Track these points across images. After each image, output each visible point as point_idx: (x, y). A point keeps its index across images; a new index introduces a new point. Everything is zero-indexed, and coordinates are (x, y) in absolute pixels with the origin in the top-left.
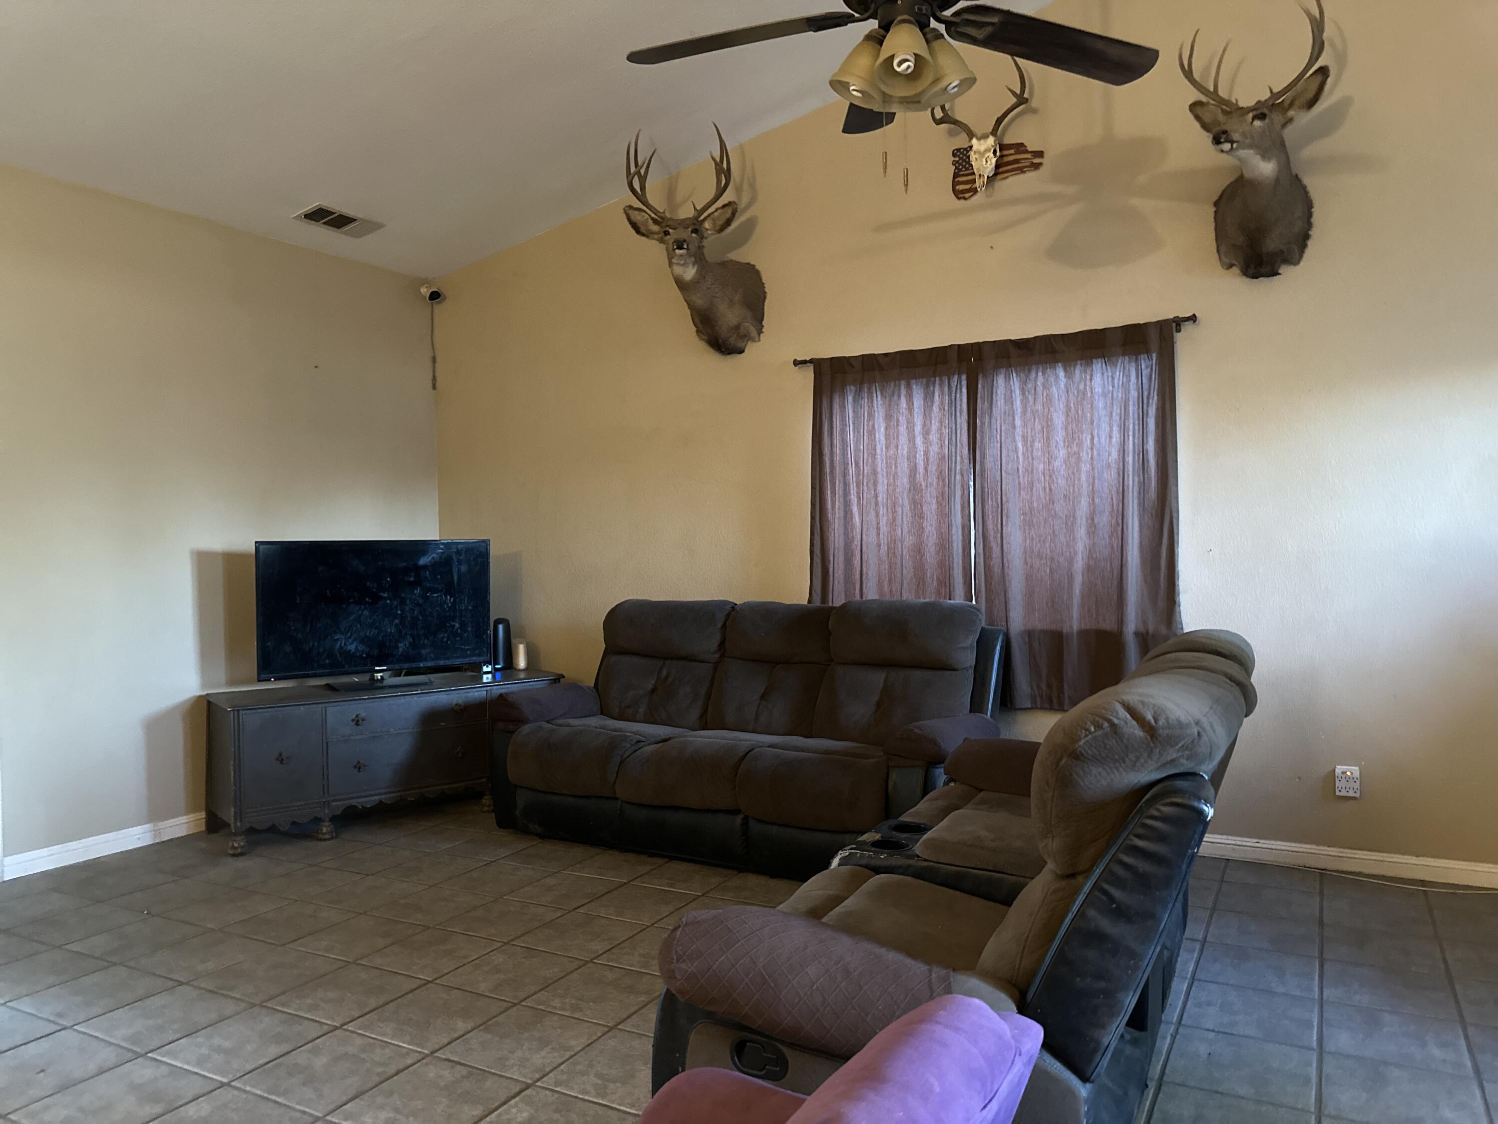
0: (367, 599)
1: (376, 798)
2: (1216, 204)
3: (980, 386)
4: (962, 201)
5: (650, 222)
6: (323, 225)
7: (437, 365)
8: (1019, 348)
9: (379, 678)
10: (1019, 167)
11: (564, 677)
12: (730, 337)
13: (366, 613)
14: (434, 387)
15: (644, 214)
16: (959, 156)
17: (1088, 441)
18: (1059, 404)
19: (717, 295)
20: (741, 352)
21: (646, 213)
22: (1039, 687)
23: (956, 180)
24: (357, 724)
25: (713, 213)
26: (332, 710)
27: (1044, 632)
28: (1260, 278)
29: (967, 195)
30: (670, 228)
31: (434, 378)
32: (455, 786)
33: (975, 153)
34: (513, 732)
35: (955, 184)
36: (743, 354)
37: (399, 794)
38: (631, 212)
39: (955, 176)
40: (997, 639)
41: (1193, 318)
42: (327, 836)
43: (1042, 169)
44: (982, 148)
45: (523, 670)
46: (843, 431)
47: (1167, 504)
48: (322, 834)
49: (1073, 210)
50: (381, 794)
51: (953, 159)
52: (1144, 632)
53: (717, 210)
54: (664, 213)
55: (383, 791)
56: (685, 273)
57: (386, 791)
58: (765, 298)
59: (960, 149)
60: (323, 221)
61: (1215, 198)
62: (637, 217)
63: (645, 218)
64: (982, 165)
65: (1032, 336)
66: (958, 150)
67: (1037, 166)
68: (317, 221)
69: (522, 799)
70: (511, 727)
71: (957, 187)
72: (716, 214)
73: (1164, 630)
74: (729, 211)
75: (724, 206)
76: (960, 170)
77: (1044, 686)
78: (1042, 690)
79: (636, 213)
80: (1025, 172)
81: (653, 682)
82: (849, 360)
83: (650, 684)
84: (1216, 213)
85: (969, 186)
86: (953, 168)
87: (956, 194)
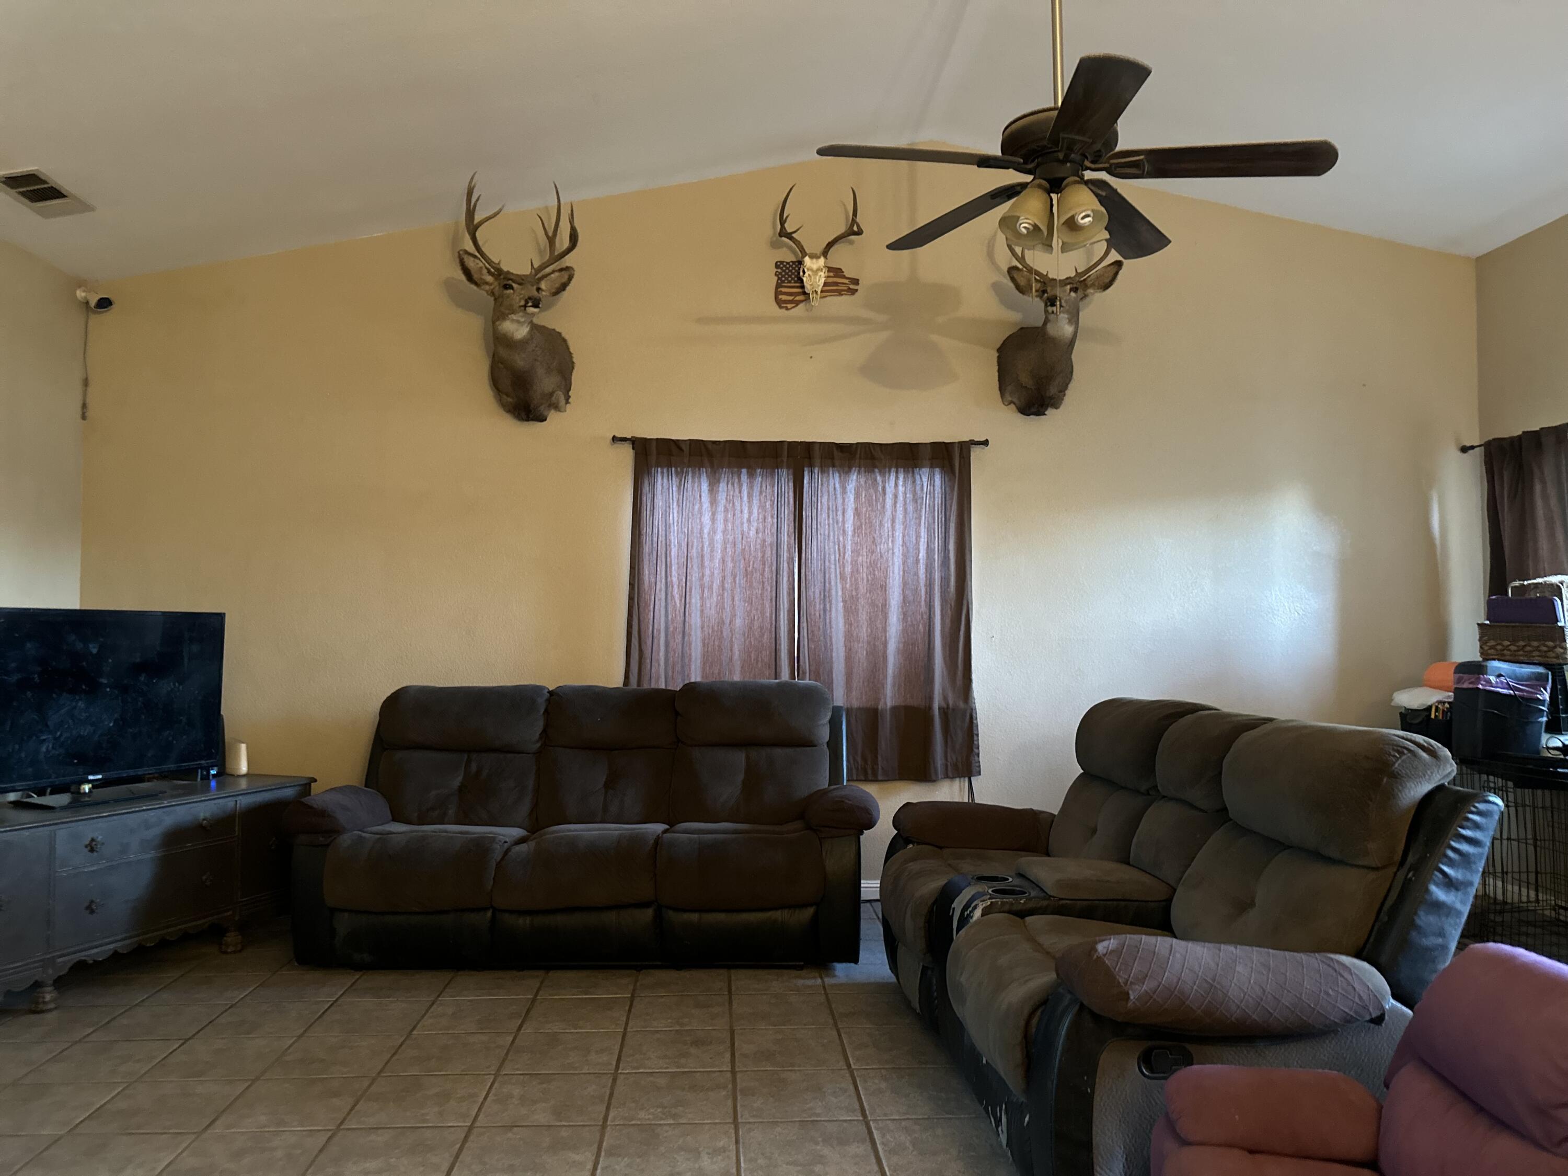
0: (84, 687)
1: (112, 946)
2: (999, 350)
3: (806, 482)
4: (784, 310)
5: (485, 271)
6: (17, 195)
7: (89, 389)
8: (842, 452)
9: (87, 791)
10: (837, 290)
11: (315, 781)
12: (542, 404)
13: (81, 704)
14: (84, 417)
15: (478, 261)
16: (781, 268)
17: (900, 539)
18: (877, 504)
19: (539, 359)
20: (542, 419)
21: (482, 262)
22: (854, 759)
23: (779, 290)
24: (92, 850)
25: (549, 274)
26: (62, 833)
27: (859, 709)
28: (1032, 416)
29: (789, 306)
30: (514, 282)
31: (84, 406)
32: (199, 922)
33: (808, 269)
34: (328, 845)
35: (777, 294)
36: (545, 423)
37: (136, 939)
38: (466, 258)
39: (778, 286)
40: (842, 716)
41: (986, 443)
42: (52, 1006)
43: (857, 294)
44: (815, 267)
45: (244, 776)
46: (666, 514)
47: (965, 596)
48: (44, 1003)
49: (884, 335)
50: (116, 941)
51: (776, 270)
52: (945, 706)
53: (553, 272)
54: (499, 264)
55: (119, 937)
56: (517, 330)
57: (123, 936)
58: (573, 368)
59: (784, 262)
60: (21, 190)
61: (998, 345)
62: (471, 263)
63: (479, 266)
64: (816, 282)
65: (855, 442)
66: (782, 262)
67: (853, 292)
68: (12, 188)
69: (343, 924)
70: (321, 839)
71: (780, 297)
72: (552, 275)
73: (962, 705)
74: (565, 276)
75: (561, 270)
76: (783, 282)
77: (859, 759)
78: (858, 763)
79: (472, 259)
80: (842, 295)
81: (460, 778)
82: (676, 443)
83: (457, 781)
84: (999, 357)
85: (791, 298)
86: (776, 278)
87: (779, 303)
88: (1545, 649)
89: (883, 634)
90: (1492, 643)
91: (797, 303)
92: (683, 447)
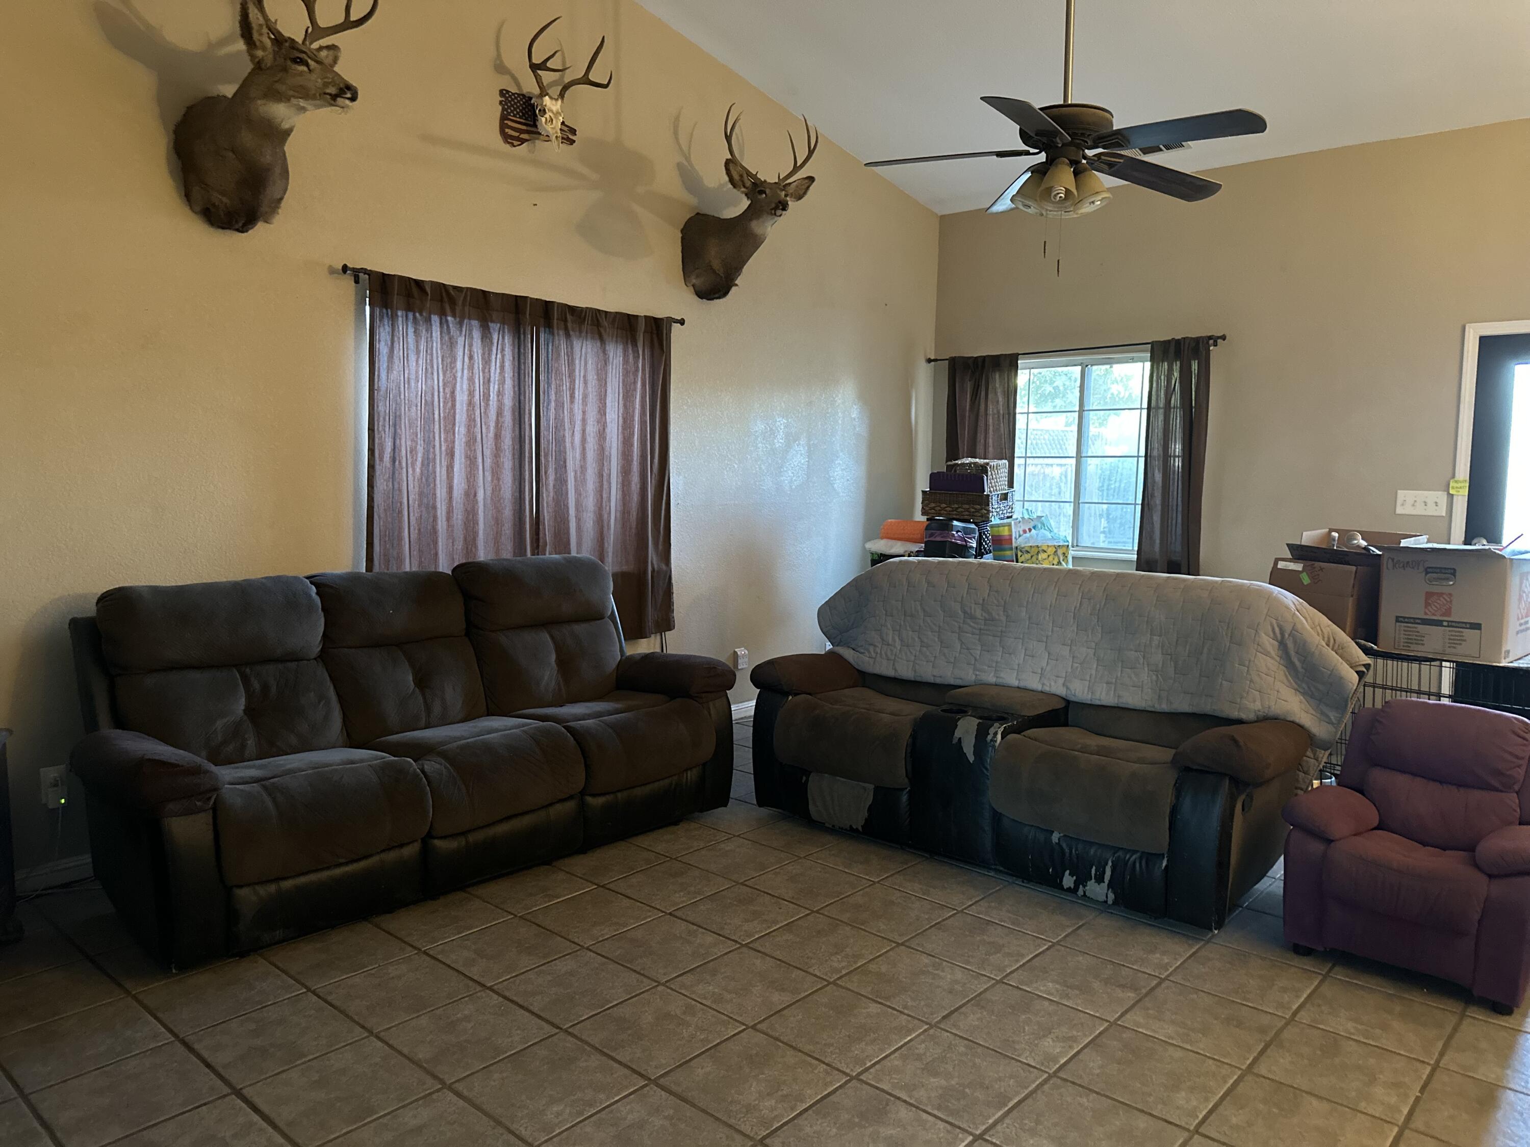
4: (508, 146)
5: (265, 31)
8: (573, 315)
16: (507, 97)
20: (245, 231)
23: (504, 122)
25: (318, 50)
28: (704, 300)
29: (516, 143)
30: (309, 57)
33: (549, 111)
35: (502, 126)
39: (503, 118)
41: (683, 322)
44: (555, 109)
47: (667, 467)
49: (595, 195)
51: (501, 99)
53: (321, 48)
62: (255, 16)
63: (259, 22)
64: (556, 127)
66: (508, 92)
67: (571, 142)
71: (506, 131)
72: (321, 53)
74: (331, 56)
75: (328, 47)
76: (511, 115)
79: (256, 10)
80: (561, 142)
81: (243, 701)
82: (419, 284)
83: (240, 704)
84: (683, 238)
85: (516, 134)
86: (500, 108)
87: (506, 138)
88: (973, 510)
89: (608, 504)
90: (933, 505)
91: (523, 141)
92: (428, 290)
